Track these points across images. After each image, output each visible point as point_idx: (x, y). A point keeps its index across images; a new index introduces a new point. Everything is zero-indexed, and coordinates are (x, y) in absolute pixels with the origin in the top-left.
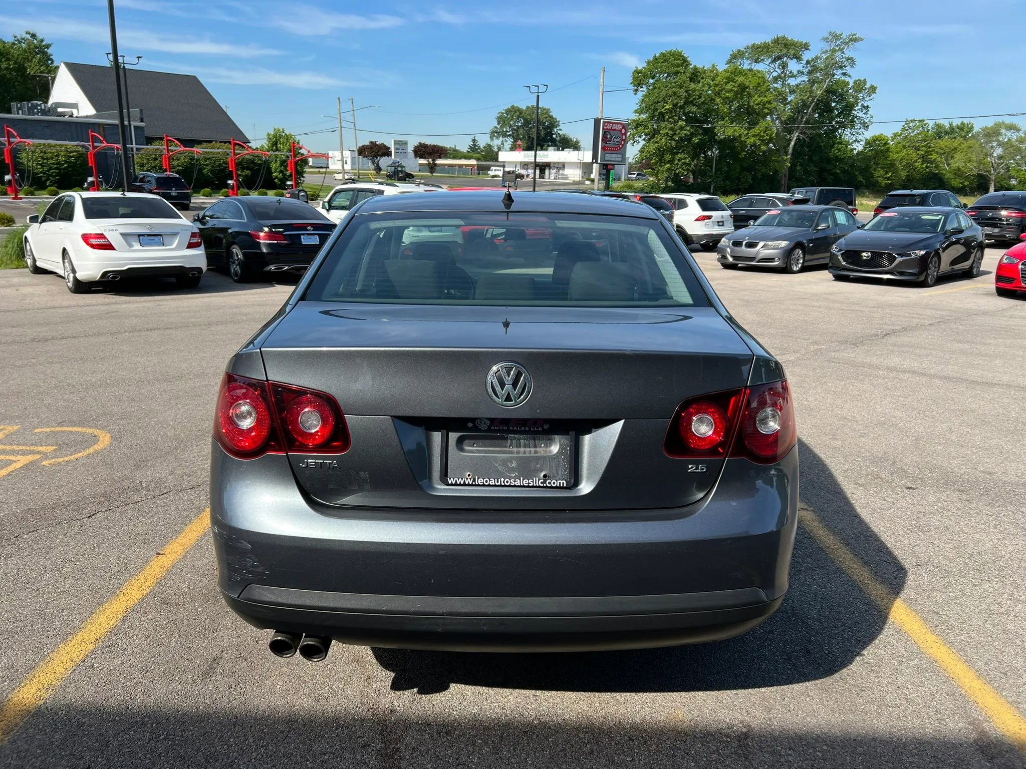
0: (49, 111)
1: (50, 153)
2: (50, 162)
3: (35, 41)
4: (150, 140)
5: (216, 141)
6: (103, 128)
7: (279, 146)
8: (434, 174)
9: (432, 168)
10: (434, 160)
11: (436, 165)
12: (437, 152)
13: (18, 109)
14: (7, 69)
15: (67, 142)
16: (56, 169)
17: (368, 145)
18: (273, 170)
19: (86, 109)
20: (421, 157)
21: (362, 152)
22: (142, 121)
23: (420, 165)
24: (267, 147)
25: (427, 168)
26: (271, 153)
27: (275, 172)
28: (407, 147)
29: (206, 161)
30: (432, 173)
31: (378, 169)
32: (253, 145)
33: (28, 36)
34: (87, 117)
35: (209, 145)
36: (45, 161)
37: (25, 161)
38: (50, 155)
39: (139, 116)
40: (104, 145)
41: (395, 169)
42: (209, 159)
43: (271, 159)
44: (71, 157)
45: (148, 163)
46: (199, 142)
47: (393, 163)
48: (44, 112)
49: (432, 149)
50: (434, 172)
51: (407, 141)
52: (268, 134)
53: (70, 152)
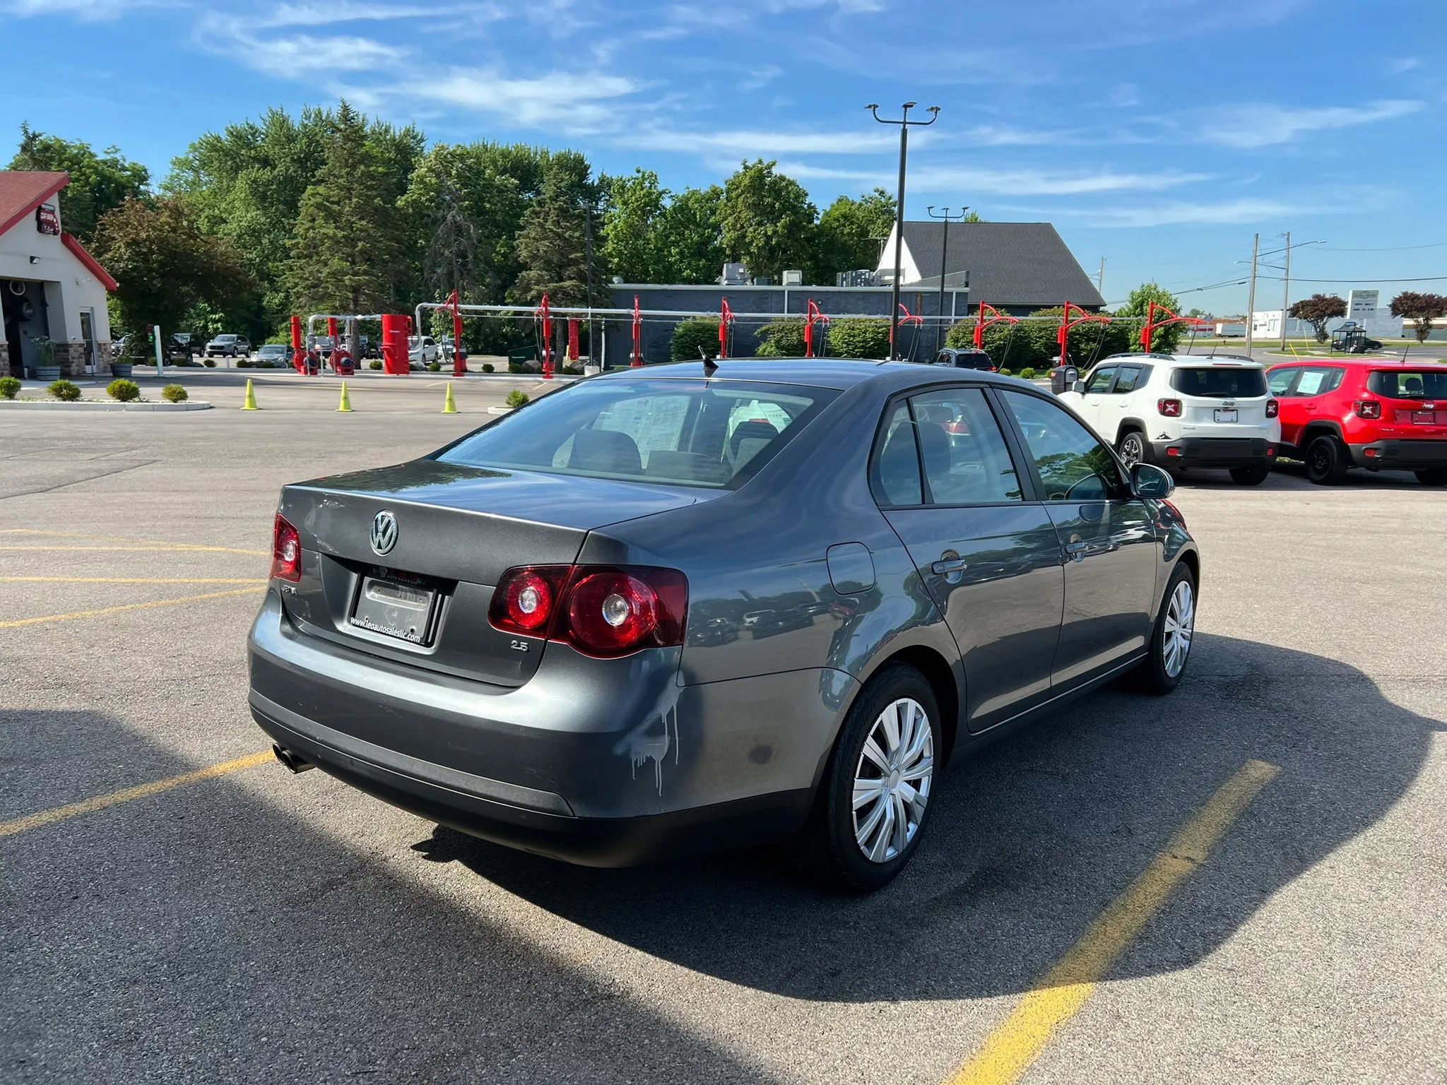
0: (873, 280)
1: (858, 329)
2: (858, 339)
3: (883, 200)
4: (972, 309)
5: (1059, 306)
6: (921, 296)
7: (1145, 308)
8: (1424, 341)
9: (1422, 332)
10: (1427, 319)
11: (1430, 327)
12: (1436, 305)
13: (843, 279)
14: (849, 234)
15: (878, 316)
16: (862, 347)
17: (1310, 301)
18: (1131, 342)
19: (912, 276)
20: (1406, 314)
21: (1298, 311)
22: (967, 285)
23: (1405, 327)
24: (1127, 310)
25: (1413, 331)
26: (1132, 318)
27: (1133, 345)
28: (1376, 301)
29: (1040, 332)
30: (1421, 339)
31: (1322, 336)
32: (1110, 309)
33: (877, 194)
34: (911, 285)
35: (1049, 310)
36: (852, 339)
37: (831, 339)
38: (857, 332)
39: (964, 280)
40: (907, 317)
41: (1348, 335)
42: (1045, 329)
43: (1131, 327)
44: (879, 333)
45: (964, 337)
46: (1036, 308)
47: (1346, 326)
48: (868, 282)
49: (1426, 302)
50: (1425, 338)
51: (1377, 292)
52: (1132, 293)
53: (879, 328)
